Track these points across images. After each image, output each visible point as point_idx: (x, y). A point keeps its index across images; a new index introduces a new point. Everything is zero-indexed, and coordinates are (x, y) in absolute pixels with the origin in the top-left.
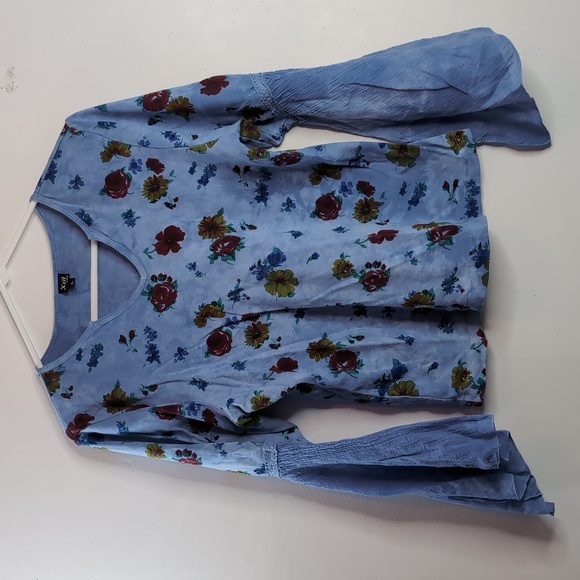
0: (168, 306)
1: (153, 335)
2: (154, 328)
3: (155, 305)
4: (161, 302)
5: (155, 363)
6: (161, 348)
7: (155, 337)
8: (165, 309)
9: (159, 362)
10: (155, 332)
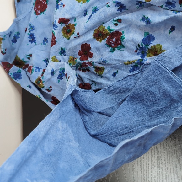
0: (42, 12)
1: (32, 28)
2: (33, 24)
3: (35, 10)
4: (38, 9)
5: (33, 43)
6: (37, 35)
7: (33, 29)
8: (40, 14)
9: (36, 44)
10: (33, 27)
